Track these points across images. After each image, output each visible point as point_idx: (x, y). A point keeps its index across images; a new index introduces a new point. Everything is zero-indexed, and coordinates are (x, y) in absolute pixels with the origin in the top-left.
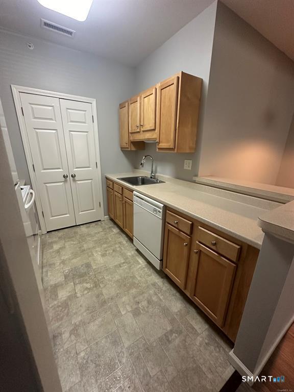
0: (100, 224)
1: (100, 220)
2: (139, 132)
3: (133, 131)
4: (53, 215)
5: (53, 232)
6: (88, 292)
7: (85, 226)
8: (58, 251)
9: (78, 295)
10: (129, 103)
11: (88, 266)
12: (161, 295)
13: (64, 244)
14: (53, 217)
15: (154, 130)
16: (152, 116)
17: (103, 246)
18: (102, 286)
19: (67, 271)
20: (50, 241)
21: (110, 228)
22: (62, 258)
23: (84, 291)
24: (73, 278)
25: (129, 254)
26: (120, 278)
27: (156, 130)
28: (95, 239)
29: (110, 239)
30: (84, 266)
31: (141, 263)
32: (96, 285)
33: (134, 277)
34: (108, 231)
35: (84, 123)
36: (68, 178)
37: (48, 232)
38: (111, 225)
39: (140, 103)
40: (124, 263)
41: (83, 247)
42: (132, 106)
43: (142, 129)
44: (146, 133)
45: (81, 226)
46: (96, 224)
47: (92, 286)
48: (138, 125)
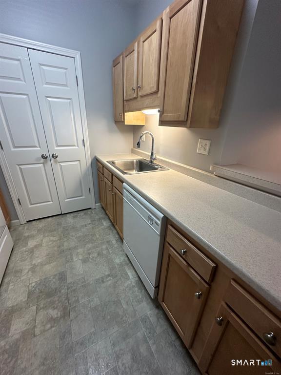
0: (89, 213)
1: (91, 208)
2: (136, 98)
3: (129, 98)
4: (33, 203)
5: (33, 222)
6: (51, 327)
7: (72, 215)
8: (32, 251)
9: (37, 331)
10: (124, 56)
11: (62, 277)
12: (153, 344)
13: (42, 241)
14: (32, 204)
15: (156, 92)
16: (154, 70)
17: (87, 246)
18: (73, 315)
19: (33, 285)
20: (26, 235)
21: (100, 219)
22: (34, 262)
23: (46, 324)
24: (38, 297)
25: (117, 261)
26: (98, 303)
27: (159, 92)
28: (80, 234)
29: (98, 236)
30: (57, 277)
31: (131, 277)
32: (65, 314)
33: (118, 303)
34: (97, 223)
35: (65, 86)
36: (48, 159)
37: (28, 222)
38: (101, 216)
39: (138, 53)
40: (109, 275)
41: (63, 245)
42: (127, 60)
43: (140, 94)
44: (145, 98)
45: (68, 215)
46: (85, 214)
47: (59, 315)
48: (135, 86)
